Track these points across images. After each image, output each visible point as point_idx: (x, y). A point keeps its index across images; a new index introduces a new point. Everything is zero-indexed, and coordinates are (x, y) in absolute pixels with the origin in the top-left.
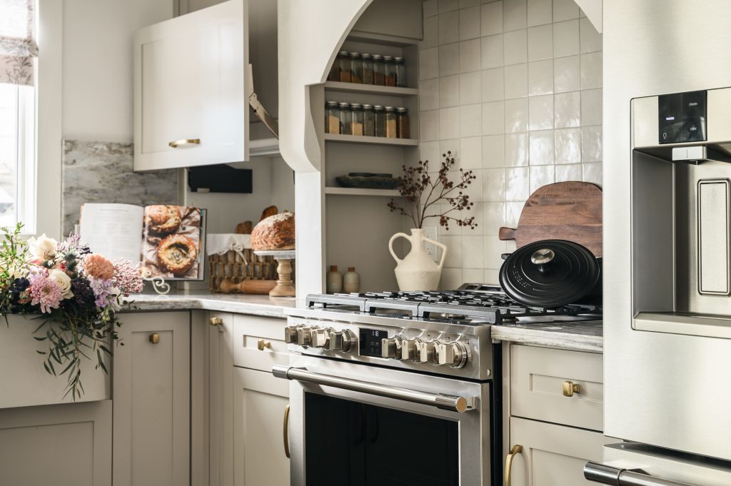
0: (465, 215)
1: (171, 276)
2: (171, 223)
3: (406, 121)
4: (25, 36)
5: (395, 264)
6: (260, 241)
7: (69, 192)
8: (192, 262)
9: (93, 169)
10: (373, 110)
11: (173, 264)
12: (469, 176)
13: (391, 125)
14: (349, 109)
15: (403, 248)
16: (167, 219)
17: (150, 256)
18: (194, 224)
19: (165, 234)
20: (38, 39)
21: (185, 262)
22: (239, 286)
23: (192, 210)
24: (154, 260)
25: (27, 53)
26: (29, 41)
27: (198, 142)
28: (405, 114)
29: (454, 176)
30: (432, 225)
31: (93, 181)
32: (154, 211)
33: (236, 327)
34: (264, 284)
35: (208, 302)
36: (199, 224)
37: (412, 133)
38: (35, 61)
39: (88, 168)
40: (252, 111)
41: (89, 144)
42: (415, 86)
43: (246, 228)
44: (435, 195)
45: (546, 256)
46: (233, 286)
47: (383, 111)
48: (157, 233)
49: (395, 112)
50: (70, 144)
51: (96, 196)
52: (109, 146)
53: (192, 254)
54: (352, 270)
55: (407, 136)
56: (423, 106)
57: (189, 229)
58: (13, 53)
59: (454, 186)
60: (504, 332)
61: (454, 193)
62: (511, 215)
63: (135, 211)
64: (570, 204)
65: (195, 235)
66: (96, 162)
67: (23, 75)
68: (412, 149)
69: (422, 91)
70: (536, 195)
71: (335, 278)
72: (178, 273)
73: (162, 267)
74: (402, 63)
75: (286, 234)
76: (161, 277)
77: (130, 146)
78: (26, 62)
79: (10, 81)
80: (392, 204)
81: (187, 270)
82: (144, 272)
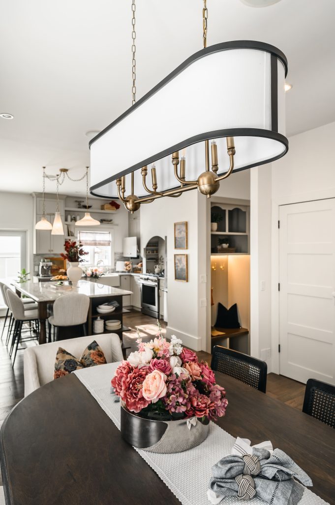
3: (157, 251)
5: (155, 270)
6: (139, 266)
7: (115, 260)
8: (131, 269)
10: (153, 250)
13: (155, 252)
14: (149, 250)
15: (156, 267)
17: (125, 268)
19: (127, 265)
23: (131, 262)
26: (110, 241)
27: (131, 254)
31: (118, 258)
32: (126, 262)
33: (135, 277)
34: (139, 272)
35: (132, 274)
36: (132, 264)
37: (158, 253)
38: (111, 243)
39: (118, 257)
40: (137, 251)
41: (117, 253)
43: (138, 264)
44: (159, 261)
46: (136, 272)
48: (126, 265)
50: (115, 254)
51: (118, 260)
52: (120, 254)
54: (150, 270)
56: (159, 249)
57: (130, 264)
60: (160, 278)
63: (123, 262)
68: (158, 255)
69: (159, 247)
71: (148, 271)
72: (129, 270)
73: (127, 270)
75: (142, 265)
77: (123, 253)
78: (109, 243)
79: (108, 246)
80: (155, 262)
82: (125, 270)
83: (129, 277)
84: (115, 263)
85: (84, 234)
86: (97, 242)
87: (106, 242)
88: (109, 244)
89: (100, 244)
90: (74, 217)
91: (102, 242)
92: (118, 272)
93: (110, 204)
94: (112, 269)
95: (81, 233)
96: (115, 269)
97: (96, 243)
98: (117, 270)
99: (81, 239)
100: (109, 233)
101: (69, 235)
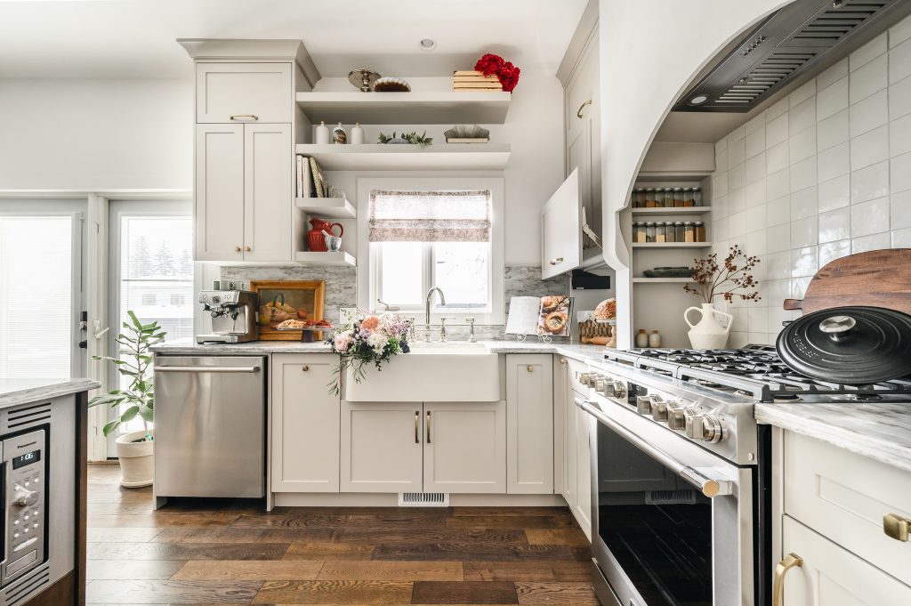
0: (749, 291)
1: (551, 334)
2: (553, 306)
3: (700, 231)
4: (484, 218)
5: (690, 329)
6: (598, 315)
7: (507, 290)
8: (563, 326)
9: (520, 280)
10: (674, 225)
11: (553, 328)
12: (753, 261)
13: (689, 234)
14: (655, 226)
16: (551, 303)
17: (541, 323)
18: (566, 306)
19: (549, 311)
20: (491, 219)
21: (559, 326)
22: (592, 340)
23: (565, 299)
24: (543, 325)
25: (485, 226)
26: (487, 221)
27: (562, 259)
28: (702, 226)
29: (739, 262)
30: (720, 300)
31: (519, 286)
32: (544, 299)
33: (574, 367)
34: (602, 339)
35: (560, 350)
36: (569, 306)
37: (707, 238)
38: (490, 230)
39: (517, 280)
41: (517, 268)
42: (709, 205)
44: (723, 277)
45: (842, 324)
46: (589, 340)
47: (683, 225)
48: (547, 311)
49: (693, 226)
50: (508, 269)
51: (520, 293)
52: (528, 268)
53: (563, 322)
54: (656, 332)
55: (703, 239)
56: (715, 217)
57: (562, 308)
58: (479, 227)
59: (738, 269)
60: (773, 414)
61: (739, 275)
62: (798, 287)
63: (535, 300)
64: (873, 272)
65: (566, 312)
66: (522, 277)
67: (484, 237)
68: (706, 250)
69: (714, 208)
70: (827, 268)
71: (642, 338)
72: (555, 332)
73: (547, 329)
74: (699, 191)
75: (612, 310)
76: (546, 334)
77: (540, 268)
78: (486, 231)
79: (478, 241)
80: (688, 288)
81: (560, 330)
82: (537, 332)
83: (547, 361)
84: (508, 304)
85: (391, 200)
86: (436, 226)
87: (472, 227)
88: (484, 234)
89: (449, 234)
90: (340, 132)
91: (455, 227)
92: (513, 337)
93: (478, 68)
94: (493, 327)
95: (378, 197)
96: (504, 326)
97: (434, 231)
98: (508, 330)
99: (378, 216)
100: (486, 193)
101: (314, 194)
